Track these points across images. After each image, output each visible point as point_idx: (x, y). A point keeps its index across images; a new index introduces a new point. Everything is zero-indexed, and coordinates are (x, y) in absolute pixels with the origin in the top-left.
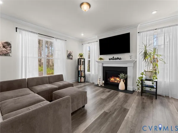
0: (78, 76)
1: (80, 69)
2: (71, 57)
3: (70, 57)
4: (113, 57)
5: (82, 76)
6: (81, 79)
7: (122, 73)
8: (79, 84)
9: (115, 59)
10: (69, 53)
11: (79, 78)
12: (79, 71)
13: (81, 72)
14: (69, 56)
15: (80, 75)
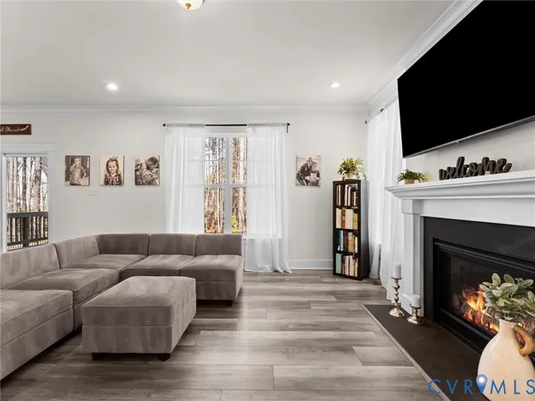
0: (335, 251)
1: (343, 222)
2: (312, 177)
3: (307, 178)
4: (462, 160)
5: (351, 254)
6: (343, 261)
7: (495, 276)
8: (338, 280)
9: (471, 174)
10: (306, 165)
11: (339, 256)
12: (336, 232)
13: (346, 235)
14: (305, 174)
15: (341, 248)
